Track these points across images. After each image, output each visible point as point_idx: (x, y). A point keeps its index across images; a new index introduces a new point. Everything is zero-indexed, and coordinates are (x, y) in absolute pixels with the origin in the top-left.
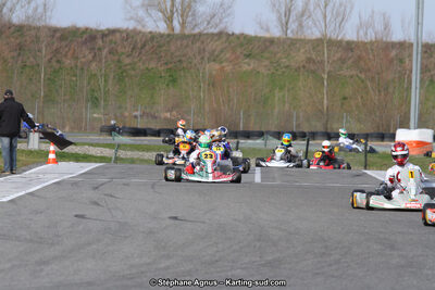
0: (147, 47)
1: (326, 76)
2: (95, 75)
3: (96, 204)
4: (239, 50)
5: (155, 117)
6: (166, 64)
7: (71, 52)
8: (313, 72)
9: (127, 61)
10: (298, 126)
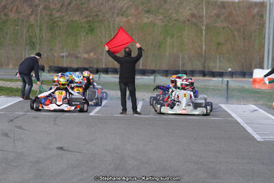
0: (72, 5)
1: (204, 28)
2: (32, 26)
3: (6, 135)
4: (141, 8)
5: (77, 57)
6: (86, 17)
7: (15, 8)
8: (196, 25)
9: (57, 15)
10: (183, 65)
